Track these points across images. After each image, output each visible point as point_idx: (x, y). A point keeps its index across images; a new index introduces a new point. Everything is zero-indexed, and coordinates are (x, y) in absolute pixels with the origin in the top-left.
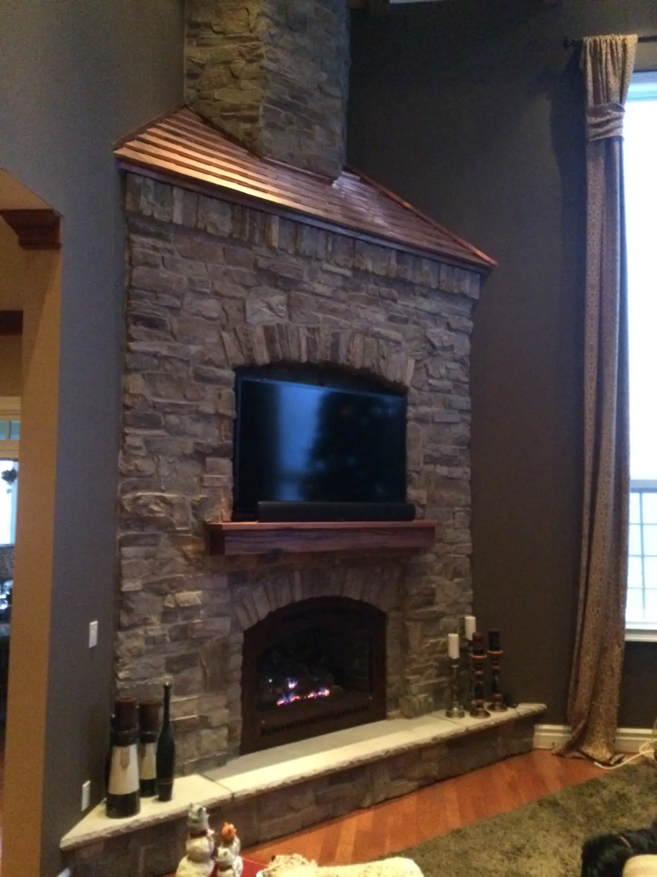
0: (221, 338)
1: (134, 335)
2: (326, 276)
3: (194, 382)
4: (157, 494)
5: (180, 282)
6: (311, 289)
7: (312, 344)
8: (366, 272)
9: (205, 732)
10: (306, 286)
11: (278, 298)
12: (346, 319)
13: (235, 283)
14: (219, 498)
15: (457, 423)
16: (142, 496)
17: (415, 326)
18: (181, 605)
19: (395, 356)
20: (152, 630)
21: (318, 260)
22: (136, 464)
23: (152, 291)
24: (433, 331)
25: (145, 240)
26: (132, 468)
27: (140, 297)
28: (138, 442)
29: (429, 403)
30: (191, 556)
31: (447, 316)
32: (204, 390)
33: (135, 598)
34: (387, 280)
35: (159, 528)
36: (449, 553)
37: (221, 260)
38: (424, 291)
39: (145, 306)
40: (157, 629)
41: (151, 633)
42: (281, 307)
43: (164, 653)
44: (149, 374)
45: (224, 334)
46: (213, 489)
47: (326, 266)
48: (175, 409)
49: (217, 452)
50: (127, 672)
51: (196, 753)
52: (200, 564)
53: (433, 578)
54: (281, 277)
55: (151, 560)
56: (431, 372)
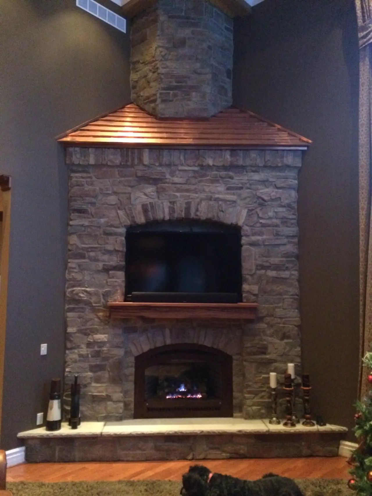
0: (118, 214)
1: (72, 218)
2: (181, 173)
3: (102, 236)
4: (83, 289)
5: (94, 190)
6: (171, 181)
7: (172, 210)
8: (209, 166)
9: (109, 403)
10: (167, 180)
11: (150, 189)
12: (196, 193)
13: (126, 186)
14: (117, 290)
15: (284, 245)
16: (76, 290)
17: (248, 190)
18: (96, 341)
19: (231, 210)
20: (82, 351)
21: (174, 165)
22: (73, 276)
23: (81, 197)
24: (261, 191)
25: (77, 175)
26: (71, 277)
27: (75, 201)
28: (74, 266)
29: (261, 234)
30: (101, 318)
31: (274, 180)
32: (108, 239)
33: (73, 335)
34: (225, 168)
35: (85, 305)
36: (280, 323)
37: (118, 176)
38: (254, 169)
39: (77, 204)
40: (84, 350)
41: (81, 352)
42: (152, 194)
43: (88, 362)
44: (80, 235)
45: (119, 211)
46: (114, 286)
47: (180, 168)
48: (93, 249)
49: (115, 268)
50: (70, 369)
51: (105, 412)
52: (107, 322)
53: (264, 338)
54: (152, 178)
55: (82, 319)
56: (260, 215)
